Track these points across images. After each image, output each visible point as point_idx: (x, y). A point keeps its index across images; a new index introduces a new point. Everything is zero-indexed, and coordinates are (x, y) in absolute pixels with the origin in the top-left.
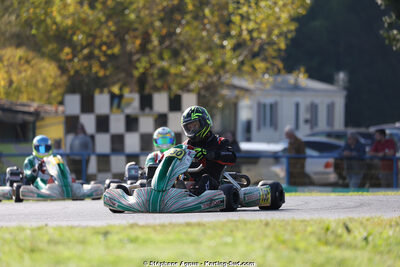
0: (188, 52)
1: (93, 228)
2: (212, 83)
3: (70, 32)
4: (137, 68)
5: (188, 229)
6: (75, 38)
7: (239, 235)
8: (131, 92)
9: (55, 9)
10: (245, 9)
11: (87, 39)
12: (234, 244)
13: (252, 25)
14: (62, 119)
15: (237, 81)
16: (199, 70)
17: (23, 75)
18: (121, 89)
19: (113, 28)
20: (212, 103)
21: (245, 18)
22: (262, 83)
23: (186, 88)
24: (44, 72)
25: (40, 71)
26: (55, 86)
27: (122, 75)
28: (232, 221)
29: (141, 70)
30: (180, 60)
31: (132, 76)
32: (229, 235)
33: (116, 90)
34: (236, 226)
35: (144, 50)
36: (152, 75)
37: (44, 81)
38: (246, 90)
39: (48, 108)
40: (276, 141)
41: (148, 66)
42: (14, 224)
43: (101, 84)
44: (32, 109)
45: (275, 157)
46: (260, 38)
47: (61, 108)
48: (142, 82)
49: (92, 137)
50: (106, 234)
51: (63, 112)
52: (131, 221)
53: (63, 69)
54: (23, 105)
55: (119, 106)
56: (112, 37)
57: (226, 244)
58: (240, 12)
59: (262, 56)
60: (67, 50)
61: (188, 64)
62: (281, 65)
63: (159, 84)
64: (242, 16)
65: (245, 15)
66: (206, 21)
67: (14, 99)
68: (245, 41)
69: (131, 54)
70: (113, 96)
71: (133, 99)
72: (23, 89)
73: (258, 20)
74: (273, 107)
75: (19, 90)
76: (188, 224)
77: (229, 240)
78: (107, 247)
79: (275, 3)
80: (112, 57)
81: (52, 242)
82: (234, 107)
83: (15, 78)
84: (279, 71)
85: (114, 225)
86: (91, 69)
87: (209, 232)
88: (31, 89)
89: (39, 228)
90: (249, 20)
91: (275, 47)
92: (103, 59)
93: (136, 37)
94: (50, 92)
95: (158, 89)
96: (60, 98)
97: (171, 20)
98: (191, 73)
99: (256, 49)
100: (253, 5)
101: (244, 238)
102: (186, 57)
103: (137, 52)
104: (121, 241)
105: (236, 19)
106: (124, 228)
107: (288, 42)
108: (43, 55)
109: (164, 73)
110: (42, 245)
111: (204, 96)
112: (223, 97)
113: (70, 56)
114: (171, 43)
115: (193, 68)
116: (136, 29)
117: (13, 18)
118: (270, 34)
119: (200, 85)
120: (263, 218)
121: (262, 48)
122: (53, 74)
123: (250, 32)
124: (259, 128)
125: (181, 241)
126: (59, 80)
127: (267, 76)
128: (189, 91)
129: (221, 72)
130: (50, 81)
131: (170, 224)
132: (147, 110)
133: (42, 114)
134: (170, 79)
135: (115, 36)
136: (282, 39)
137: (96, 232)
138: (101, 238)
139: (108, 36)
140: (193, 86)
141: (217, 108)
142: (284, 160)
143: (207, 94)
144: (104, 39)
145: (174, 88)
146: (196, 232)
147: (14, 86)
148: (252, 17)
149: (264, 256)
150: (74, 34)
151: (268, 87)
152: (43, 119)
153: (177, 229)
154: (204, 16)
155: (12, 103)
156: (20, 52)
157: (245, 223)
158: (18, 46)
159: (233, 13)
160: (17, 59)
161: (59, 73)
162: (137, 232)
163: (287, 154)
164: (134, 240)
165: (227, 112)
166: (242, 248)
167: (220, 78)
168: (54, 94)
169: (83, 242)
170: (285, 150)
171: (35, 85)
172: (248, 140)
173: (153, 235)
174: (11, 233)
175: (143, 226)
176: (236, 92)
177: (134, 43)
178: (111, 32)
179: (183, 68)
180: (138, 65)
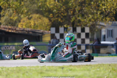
0: (87, 15)
1: (59, 66)
2: (94, 24)
3: (52, 9)
4: (72, 20)
5: (87, 67)
6: (53, 11)
7: (102, 68)
8: (70, 27)
9: (48, 2)
10: (103, 2)
11: (57, 11)
12: (100, 71)
13: (105, 7)
14: (50, 35)
15: (101, 23)
16: (90, 20)
17: (38, 22)
18: (67, 26)
19: (65, 8)
20: (94, 30)
21: (103, 5)
22: (108, 24)
23: (86, 25)
24: (45, 21)
25: (43, 21)
26: (48, 25)
27: (67, 22)
28: (100, 64)
29: (73, 20)
30: (84, 17)
31: (70, 22)
32: (99, 68)
33: (65, 26)
34: (101, 66)
35: (73, 14)
36: (76, 22)
37: (45, 24)
38: (104, 26)
39: (46, 31)
40: (113, 41)
41: (75, 19)
42: (36, 65)
43: (61, 24)
44: (41, 32)
45: (112, 46)
46: (108, 11)
47: (49, 32)
48: (73, 24)
49: (59, 40)
50: (63, 68)
51: (50, 33)
52: (70, 64)
53: (50, 20)
54: (38, 31)
55: (66, 31)
56: (64, 11)
57: (98, 71)
58: (102, 3)
59: (108, 16)
60: (51, 14)
61: (87, 19)
62: (114, 19)
63: (78, 24)
64: (102, 4)
65: (103, 4)
66: (92, 6)
67: (35, 29)
68: (103, 11)
69: (70, 16)
70: (65, 28)
71: (70, 29)
72: (39, 26)
73: (107, 5)
74: (112, 31)
75: (37, 26)
76: (87, 65)
77: (99, 70)
78: (63, 72)
79: (112, 1)
80: (64, 17)
81: (47, 70)
82: (100, 31)
83: (36, 23)
84: (113, 20)
85: (65, 66)
86: (58, 20)
87: (93, 67)
88: (41, 26)
89: (43, 67)
90: (105, 5)
91: (112, 13)
92: (62, 17)
93: (71, 11)
94: (46, 27)
95: (78, 26)
96: (49, 29)
97: (82, 6)
98: (87, 21)
99: (107, 14)
100: (106, 1)
101: (103, 69)
102: (86, 16)
103: (72, 15)
104: (67, 70)
105: (101, 5)
106: (68, 66)
107: (116, 12)
108: (44, 16)
109: (79, 21)
110: (44, 72)
111: (91, 28)
112: (97, 28)
113: (52, 16)
114: (82, 13)
115: (88, 20)
116: (71, 8)
117: (36, 5)
118: (111, 9)
119: (90, 25)
120: (109, 63)
121: (108, 14)
122: (47, 22)
123: (105, 9)
124: (107, 37)
125: (85, 70)
126: (49, 23)
127: (110, 22)
128: (87, 26)
129: (97, 21)
130: (46, 24)
131: (82, 65)
132: (75, 32)
133: (44, 33)
134: (81, 23)
135: (65, 10)
136: (114, 11)
137: (60, 67)
138: (61, 69)
139: (63, 11)
140: (88, 25)
141: (95, 31)
142: (115, 46)
143: (92, 27)
144: (62, 11)
145: (82, 25)
146: (89, 67)
147: (36, 25)
148: (106, 5)
149: (109, 74)
150: (53, 10)
151: (110, 25)
152: (44, 35)
153: (83, 67)
154: (91, 4)
155: (35, 30)
156: (38, 15)
157: (103, 65)
158: (37, 13)
159: (100, 3)
160: (37, 17)
161: (49, 21)
162: (72, 68)
163: (116, 45)
164: (71, 70)
165: (98, 32)
166: (102, 72)
167: (96, 22)
168: (48, 27)
169: (56, 70)
170: (115, 43)
171: (42, 25)
172: (105, 41)
173: (77, 68)
174: (35, 68)
175: (74, 66)
176: (101, 27)
177: (71, 12)
178: (64, 9)
179: (85, 20)
180: (72, 19)
